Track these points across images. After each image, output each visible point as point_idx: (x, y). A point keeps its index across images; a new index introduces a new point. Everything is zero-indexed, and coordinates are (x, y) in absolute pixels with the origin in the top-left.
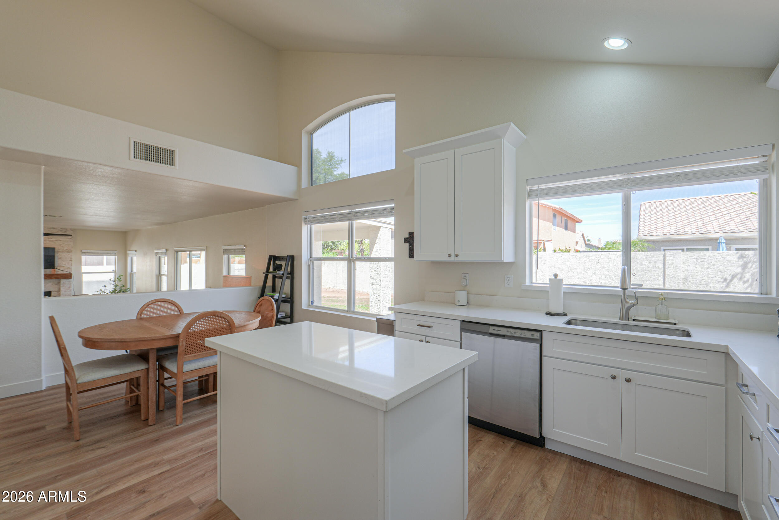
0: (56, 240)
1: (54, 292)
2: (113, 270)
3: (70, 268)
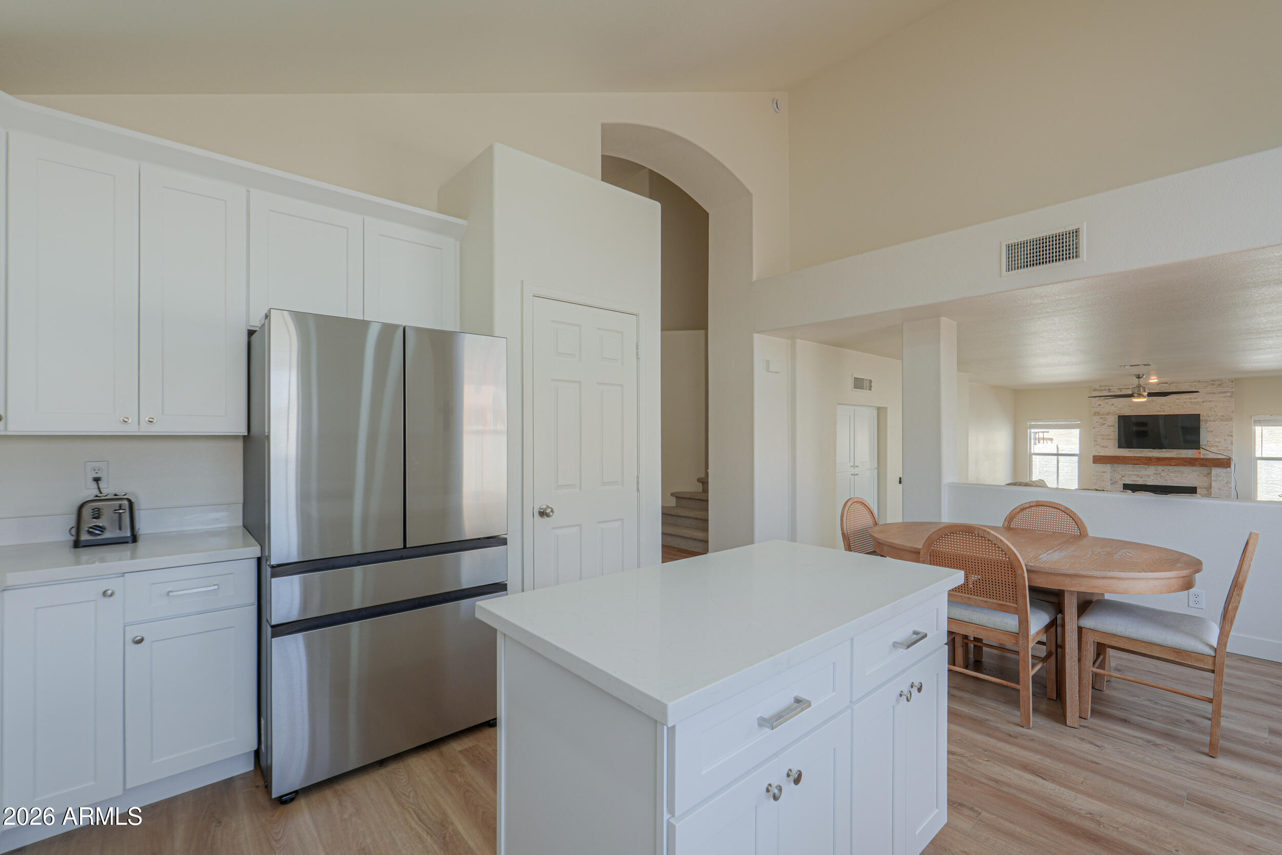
0: (1203, 402)
1: (1200, 488)
3: (1229, 449)
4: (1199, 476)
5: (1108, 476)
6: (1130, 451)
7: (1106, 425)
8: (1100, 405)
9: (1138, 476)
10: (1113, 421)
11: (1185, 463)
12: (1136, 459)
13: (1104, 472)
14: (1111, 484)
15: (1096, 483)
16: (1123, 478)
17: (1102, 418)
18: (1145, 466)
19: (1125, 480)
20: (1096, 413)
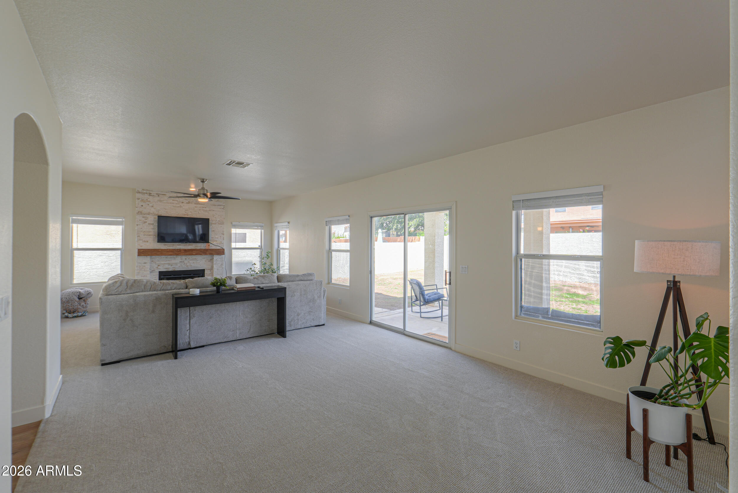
0: (210, 210)
1: (207, 270)
2: (259, 246)
3: (222, 242)
4: (206, 261)
5: (148, 266)
6: (165, 245)
7: (147, 223)
8: (142, 206)
9: (169, 264)
10: (153, 220)
11: (201, 253)
12: (171, 251)
13: (145, 263)
14: (151, 272)
15: (139, 273)
16: (159, 267)
17: (143, 217)
18: (175, 256)
19: (160, 269)
20: (140, 213)
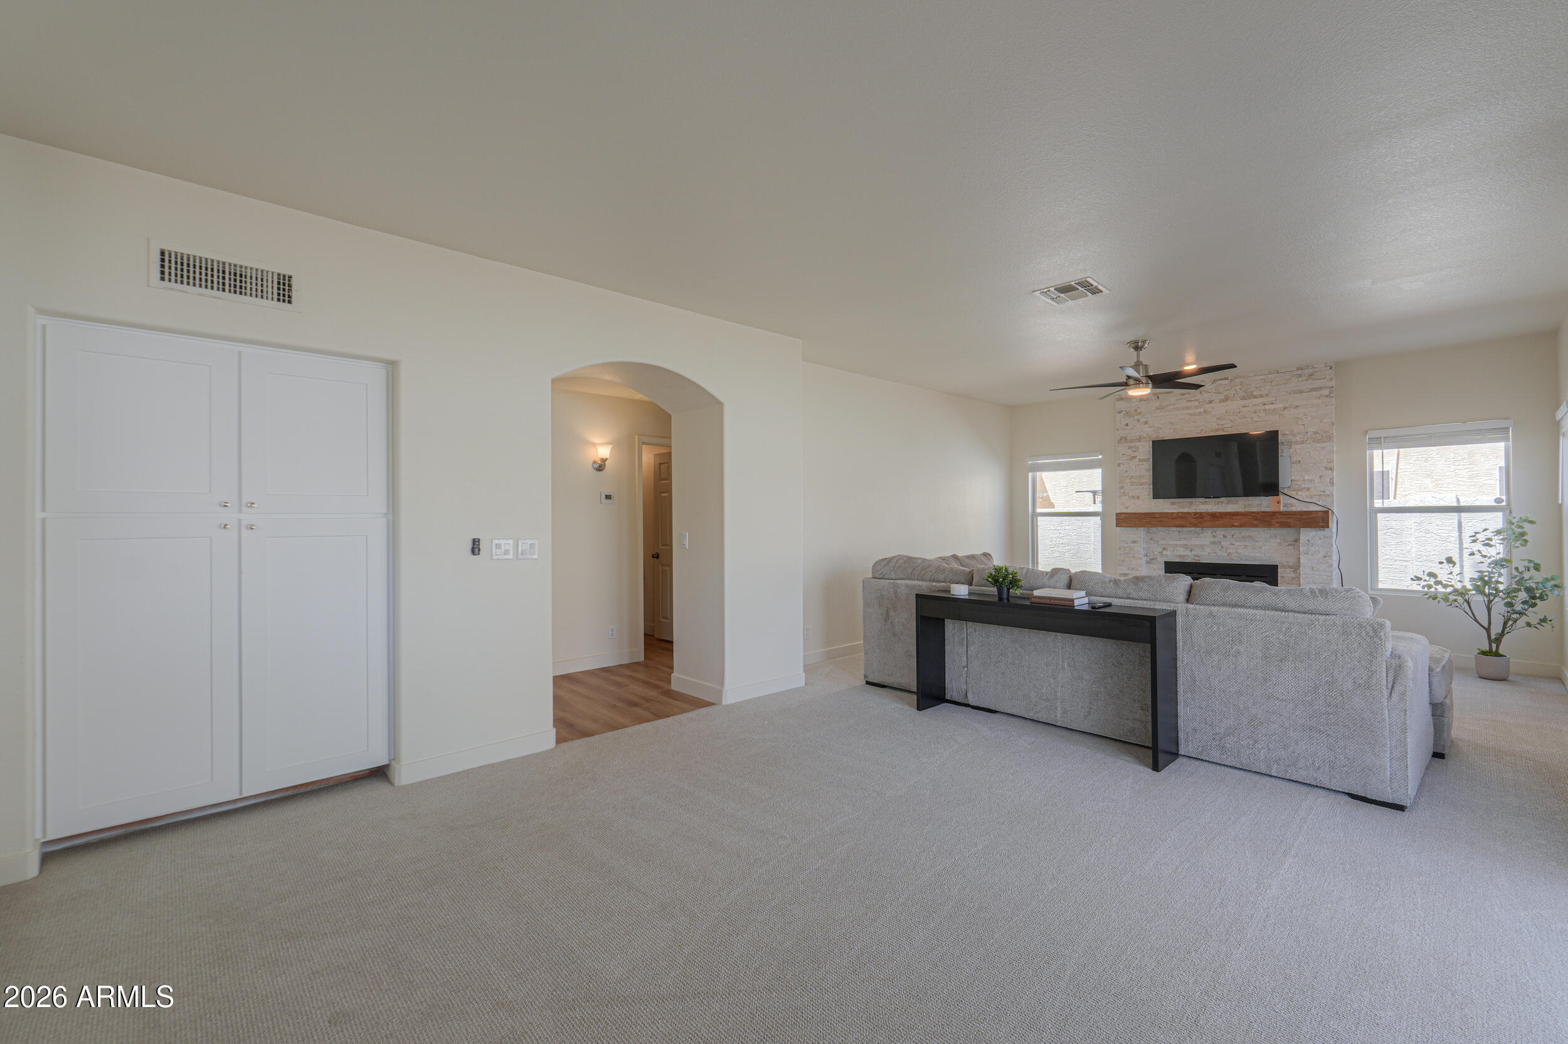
0: (1285, 408)
1: (1284, 567)
2: (1499, 500)
3: (1327, 493)
4: (1280, 544)
5: (1141, 548)
6: (1172, 503)
7: (1136, 460)
8: (1127, 425)
9: (1186, 547)
10: (1145, 451)
11: (1255, 522)
12: (1181, 518)
13: (1134, 542)
14: (1147, 562)
15: (1123, 561)
16: (1165, 552)
17: (1130, 448)
18: (1198, 530)
19: (1167, 556)
20: (1123, 440)
